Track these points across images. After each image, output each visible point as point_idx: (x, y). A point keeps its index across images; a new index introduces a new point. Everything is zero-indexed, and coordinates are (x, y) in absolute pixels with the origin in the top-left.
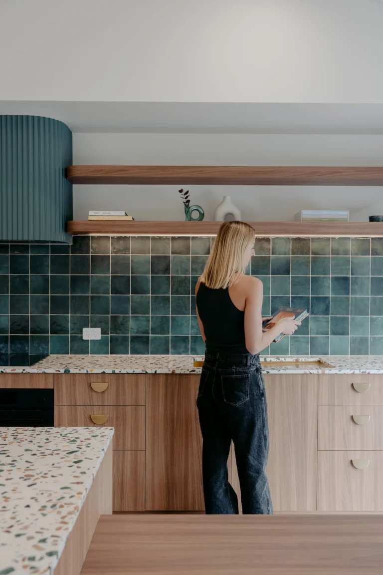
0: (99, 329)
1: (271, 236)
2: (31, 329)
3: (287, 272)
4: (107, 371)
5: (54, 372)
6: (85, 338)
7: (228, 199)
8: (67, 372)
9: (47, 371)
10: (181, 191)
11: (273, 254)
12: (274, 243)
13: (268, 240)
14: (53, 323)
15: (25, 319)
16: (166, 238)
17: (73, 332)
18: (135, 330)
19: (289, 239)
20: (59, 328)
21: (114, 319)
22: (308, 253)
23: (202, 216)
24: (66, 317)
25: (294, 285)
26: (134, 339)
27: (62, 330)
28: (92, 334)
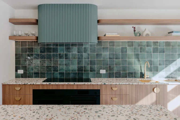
0: (105, 70)
1: (159, 41)
2: (84, 70)
3: (164, 52)
4: (117, 84)
5: (101, 84)
6: (101, 73)
7: (147, 30)
8: (105, 84)
9: (98, 84)
10: (133, 27)
11: (159, 46)
12: (159, 43)
13: (157, 42)
14: (91, 68)
15: (82, 67)
16: (126, 42)
17: (97, 71)
18: (116, 70)
19: (164, 42)
20: (92, 70)
21: (110, 67)
22: (170, 46)
23: (140, 35)
24: (95, 66)
25: (166, 56)
26: (116, 73)
27: (93, 71)
28: (103, 72)
